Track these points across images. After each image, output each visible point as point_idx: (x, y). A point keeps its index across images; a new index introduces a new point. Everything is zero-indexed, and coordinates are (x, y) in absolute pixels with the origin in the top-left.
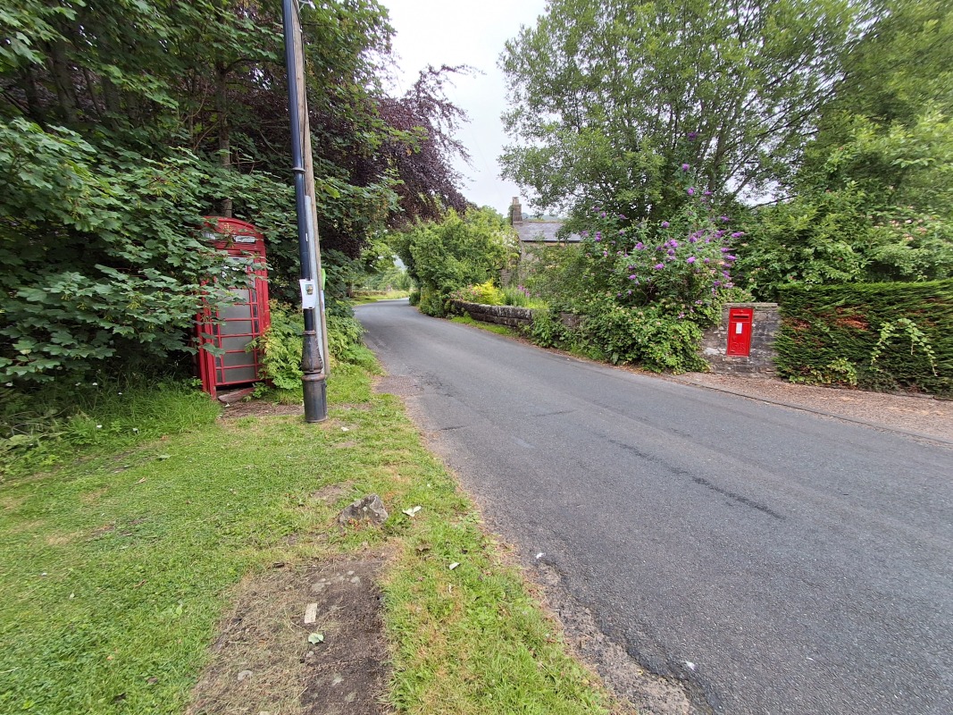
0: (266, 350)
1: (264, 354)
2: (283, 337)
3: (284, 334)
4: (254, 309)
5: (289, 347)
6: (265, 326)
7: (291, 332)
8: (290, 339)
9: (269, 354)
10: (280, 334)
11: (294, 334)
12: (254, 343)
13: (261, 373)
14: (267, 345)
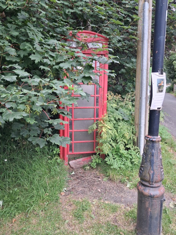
0: (102, 133)
1: (101, 137)
2: (115, 122)
3: (115, 120)
4: (97, 99)
5: (119, 130)
6: (103, 114)
7: (121, 118)
8: (120, 124)
9: (105, 136)
10: (113, 119)
11: (123, 120)
12: (95, 127)
13: (97, 149)
14: (104, 130)
